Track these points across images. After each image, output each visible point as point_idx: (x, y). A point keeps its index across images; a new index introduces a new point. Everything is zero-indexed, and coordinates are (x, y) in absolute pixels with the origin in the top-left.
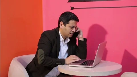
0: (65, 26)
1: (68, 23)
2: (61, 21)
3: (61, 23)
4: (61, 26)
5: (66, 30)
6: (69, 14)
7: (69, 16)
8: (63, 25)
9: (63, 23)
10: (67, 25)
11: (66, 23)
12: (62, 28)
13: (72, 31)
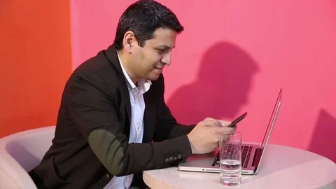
0: (141, 44)
1: (150, 37)
2: (127, 30)
3: (129, 34)
4: (126, 45)
5: (143, 57)
6: (153, 9)
7: (154, 14)
8: (135, 43)
9: (135, 36)
10: (148, 42)
11: (144, 35)
12: (132, 50)
13: (160, 60)
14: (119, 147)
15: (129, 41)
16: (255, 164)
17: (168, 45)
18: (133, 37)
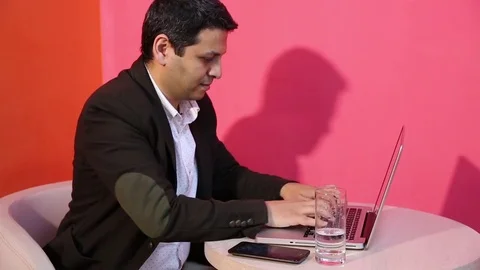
0: (179, 52)
1: (192, 43)
2: (158, 31)
3: (161, 39)
4: (158, 55)
5: (183, 70)
7: (196, 10)
8: (170, 51)
9: (170, 41)
10: (189, 50)
11: (183, 39)
12: (166, 61)
13: (207, 73)
14: (162, 196)
15: (162, 48)
16: (366, 234)
17: (217, 51)
18: (167, 43)
